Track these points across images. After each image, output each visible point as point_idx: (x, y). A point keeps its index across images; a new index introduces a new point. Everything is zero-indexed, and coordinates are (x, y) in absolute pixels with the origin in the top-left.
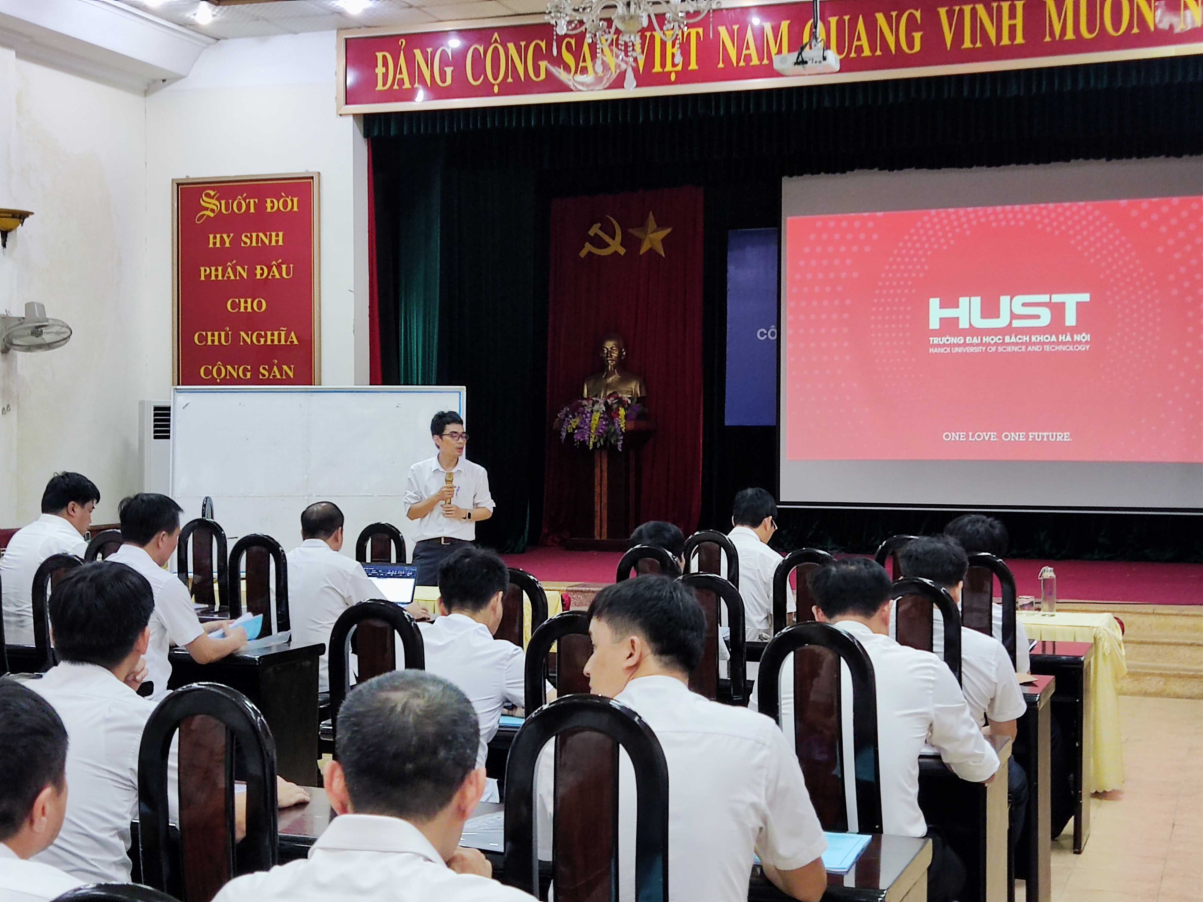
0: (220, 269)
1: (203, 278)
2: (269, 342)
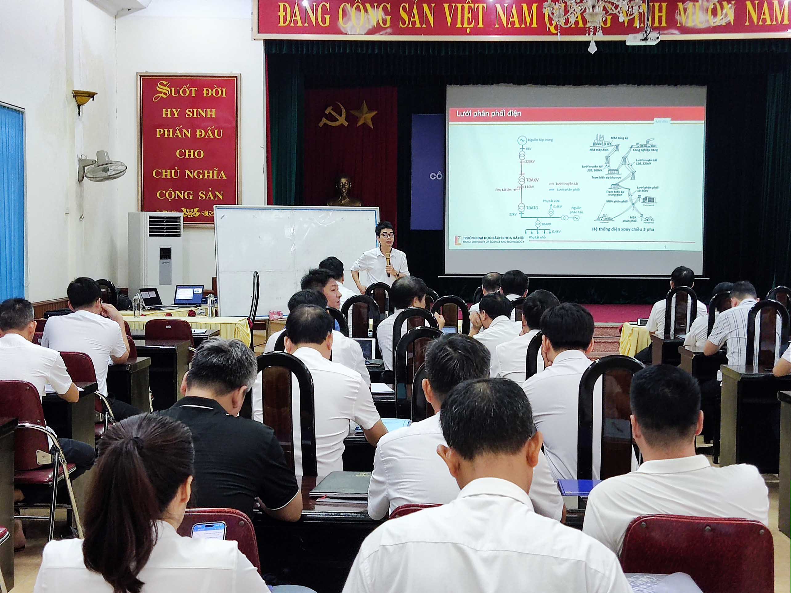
0: (171, 130)
1: (158, 136)
2: (206, 177)
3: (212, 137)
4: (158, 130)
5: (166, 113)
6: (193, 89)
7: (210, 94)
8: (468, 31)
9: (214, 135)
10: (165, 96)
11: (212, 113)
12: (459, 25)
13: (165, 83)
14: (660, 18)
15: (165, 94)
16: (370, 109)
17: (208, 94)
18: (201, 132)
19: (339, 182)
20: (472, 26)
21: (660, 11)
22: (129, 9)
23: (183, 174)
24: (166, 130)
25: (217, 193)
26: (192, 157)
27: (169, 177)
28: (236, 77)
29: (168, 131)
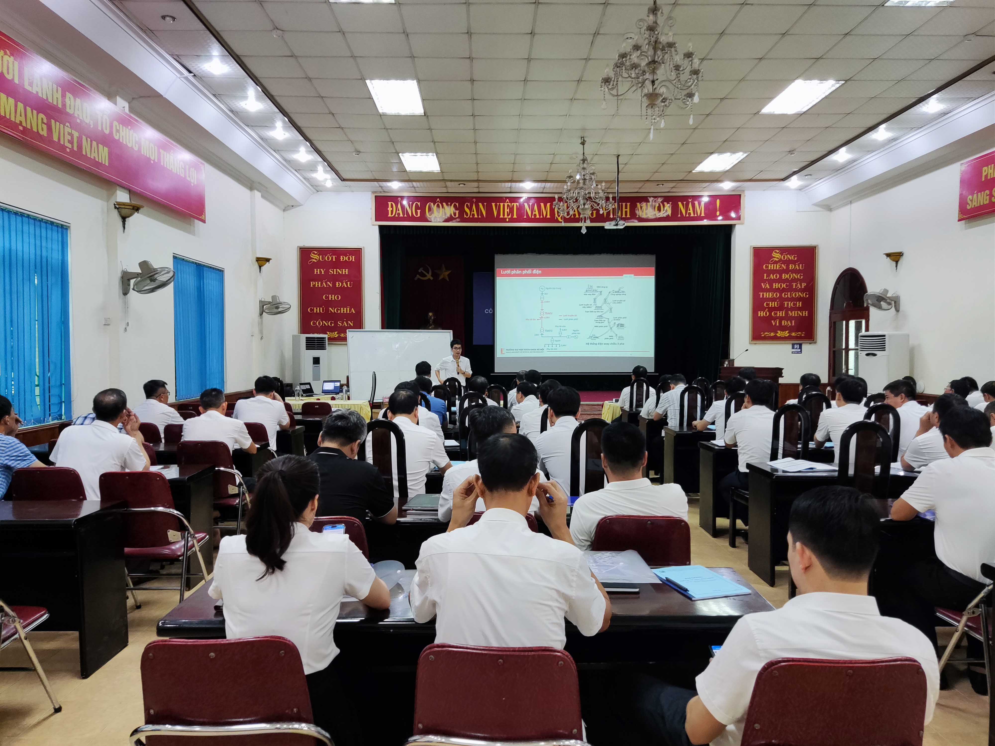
0: (320, 283)
1: (312, 286)
2: (342, 312)
3: (346, 286)
4: (312, 283)
5: (317, 271)
6: (334, 257)
7: (345, 259)
8: (507, 220)
9: (347, 285)
10: (316, 261)
11: (346, 271)
12: (502, 216)
13: (316, 252)
14: (626, 212)
15: (316, 259)
16: (447, 269)
17: (343, 259)
18: (339, 283)
19: (428, 314)
20: (510, 217)
21: (626, 208)
22: (293, 206)
23: (327, 310)
24: (316, 283)
25: (349, 322)
26: (333, 299)
27: (318, 312)
28: (361, 249)
29: (318, 283)
